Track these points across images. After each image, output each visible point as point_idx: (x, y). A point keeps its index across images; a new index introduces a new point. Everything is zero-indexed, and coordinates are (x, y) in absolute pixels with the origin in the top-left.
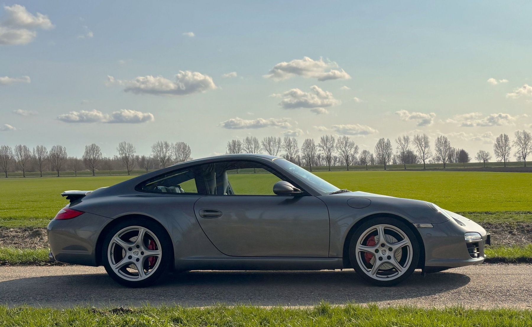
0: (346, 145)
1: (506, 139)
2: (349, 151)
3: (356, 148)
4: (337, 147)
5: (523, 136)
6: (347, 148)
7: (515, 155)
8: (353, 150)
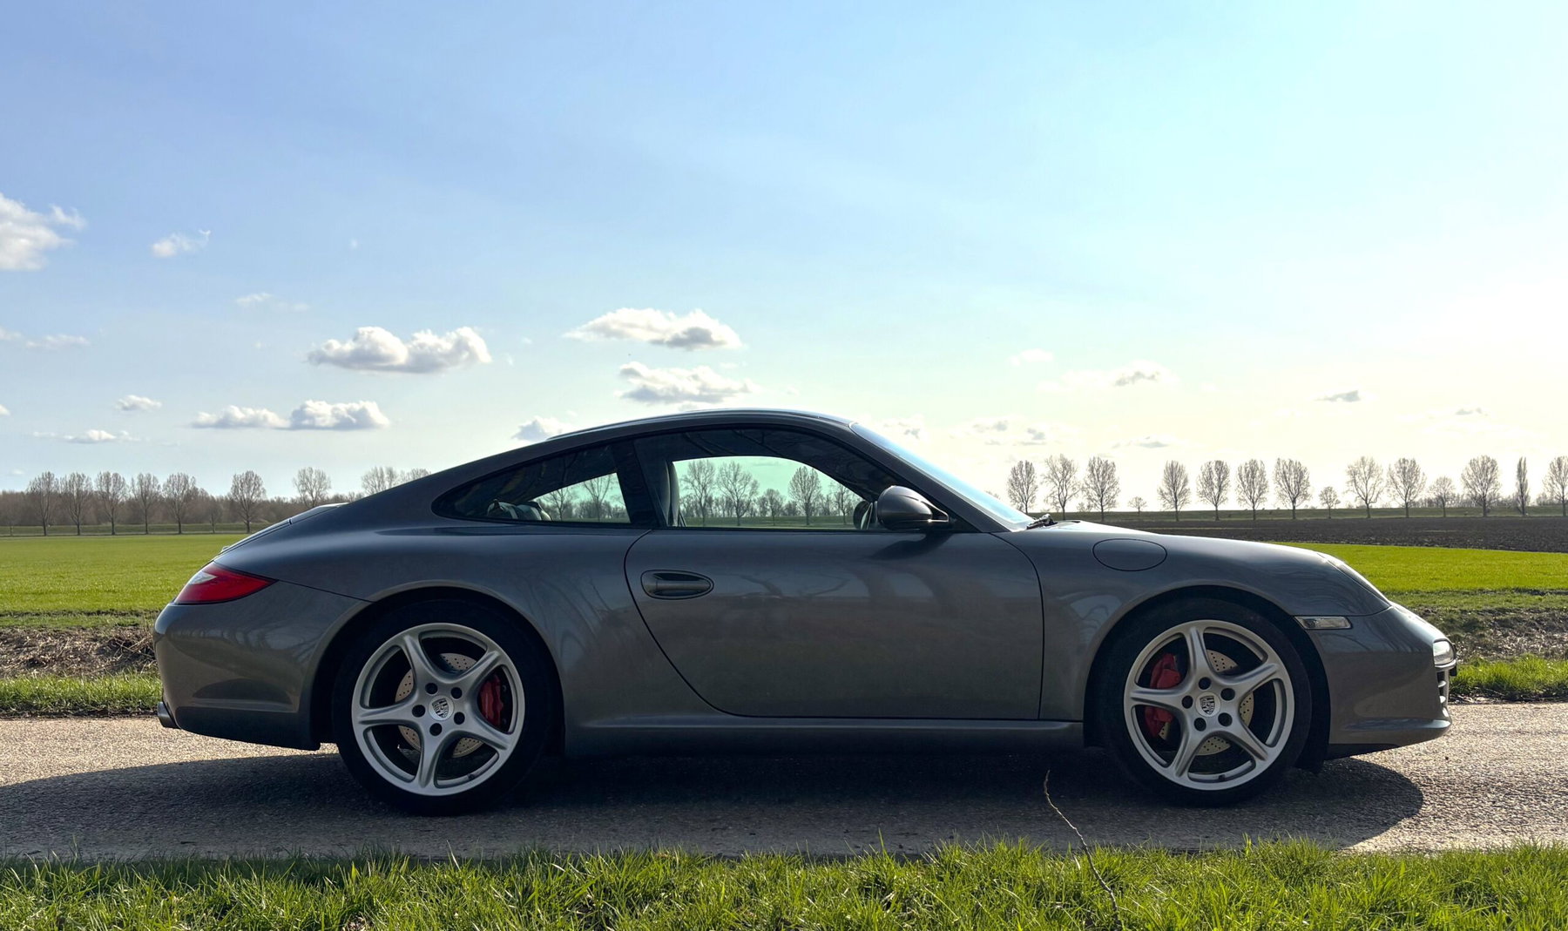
0: (735, 479)
1: (1030, 470)
2: (742, 491)
3: (755, 485)
4: (717, 483)
5: (1060, 466)
6: (738, 484)
7: (1046, 501)
8: (749, 488)
